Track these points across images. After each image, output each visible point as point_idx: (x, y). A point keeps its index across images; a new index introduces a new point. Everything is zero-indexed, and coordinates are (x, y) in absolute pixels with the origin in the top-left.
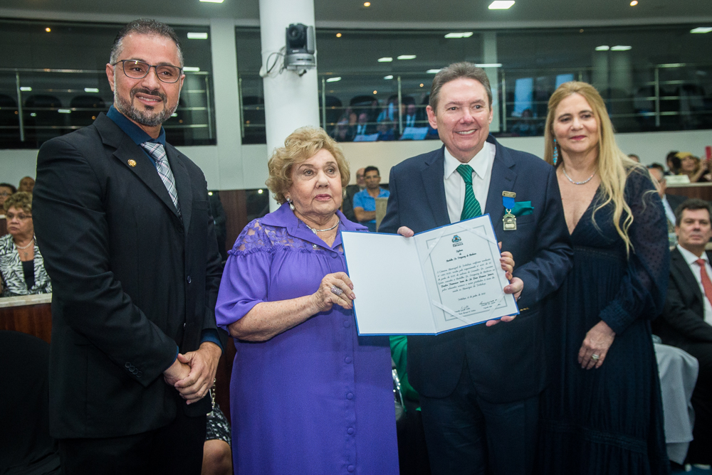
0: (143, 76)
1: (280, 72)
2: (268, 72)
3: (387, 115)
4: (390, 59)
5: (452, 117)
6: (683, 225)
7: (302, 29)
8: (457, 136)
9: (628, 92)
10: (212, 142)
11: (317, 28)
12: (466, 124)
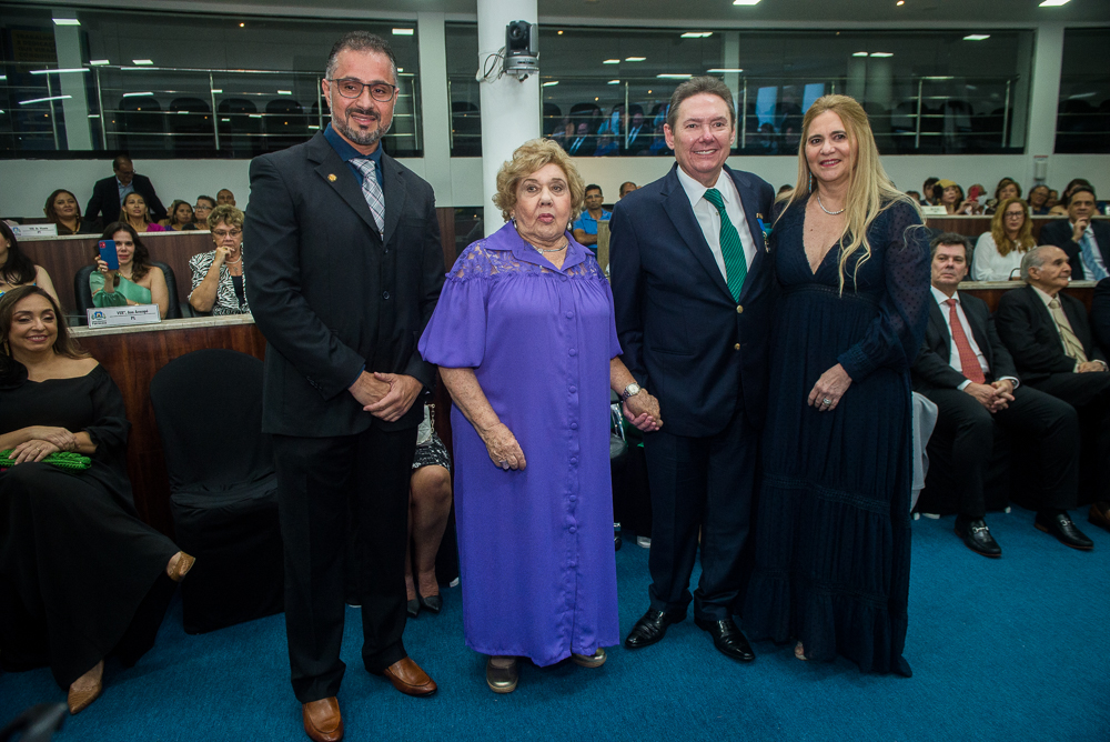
0: (357, 95)
1: (499, 77)
2: (485, 76)
3: (610, 126)
4: (617, 61)
5: (689, 136)
6: (936, 261)
7: (524, 27)
8: (694, 156)
9: (886, 108)
10: (419, 153)
11: (540, 25)
12: (706, 142)
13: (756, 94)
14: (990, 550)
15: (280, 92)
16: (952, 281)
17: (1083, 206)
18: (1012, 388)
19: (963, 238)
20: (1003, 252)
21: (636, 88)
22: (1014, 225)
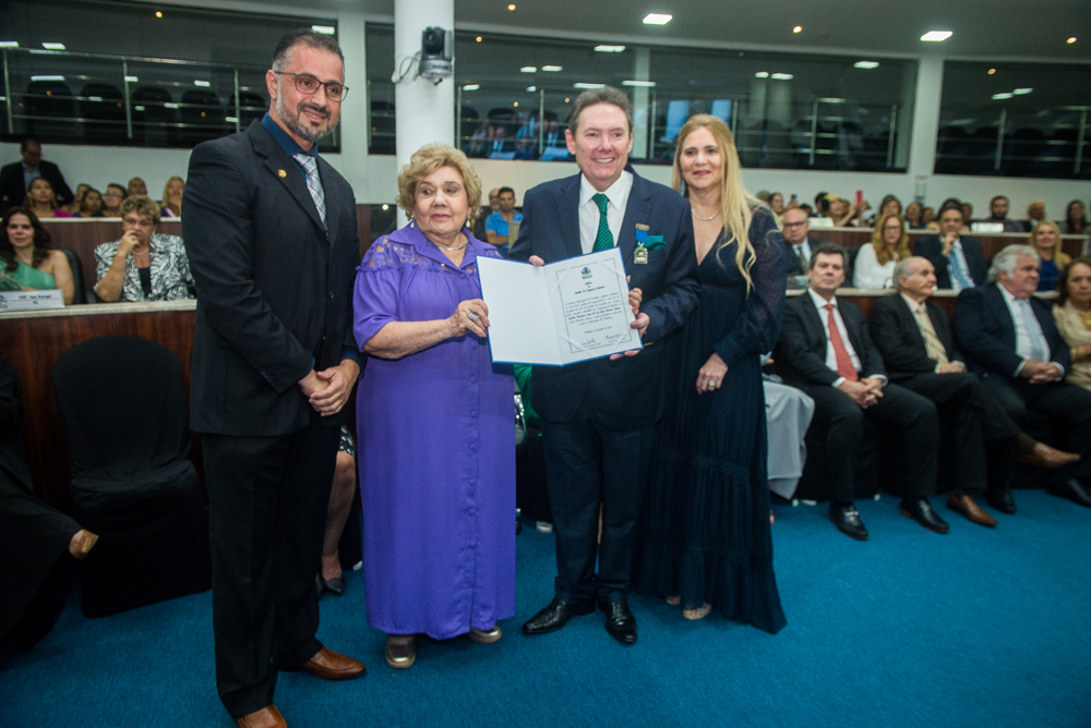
0: (312, 91)
1: (415, 79)
2: (401, 78)
3: (528, 131)
4: (533, 70)
5: (591, 144)
6: (817, 268)
7: (440, 33)
8: (594, 164)
9: (786, 125)
10: (336, 150)
11: (456, 31)
12: (604, 151)
13: (666, 108)
14: (858, 533)
15: (198, 83)
16: (831, 287)
17: (952, 223)
18: (881, 385)
19: (840, 248)
20: (882, 262)
21: (552, 96)
22: (891, 238)
